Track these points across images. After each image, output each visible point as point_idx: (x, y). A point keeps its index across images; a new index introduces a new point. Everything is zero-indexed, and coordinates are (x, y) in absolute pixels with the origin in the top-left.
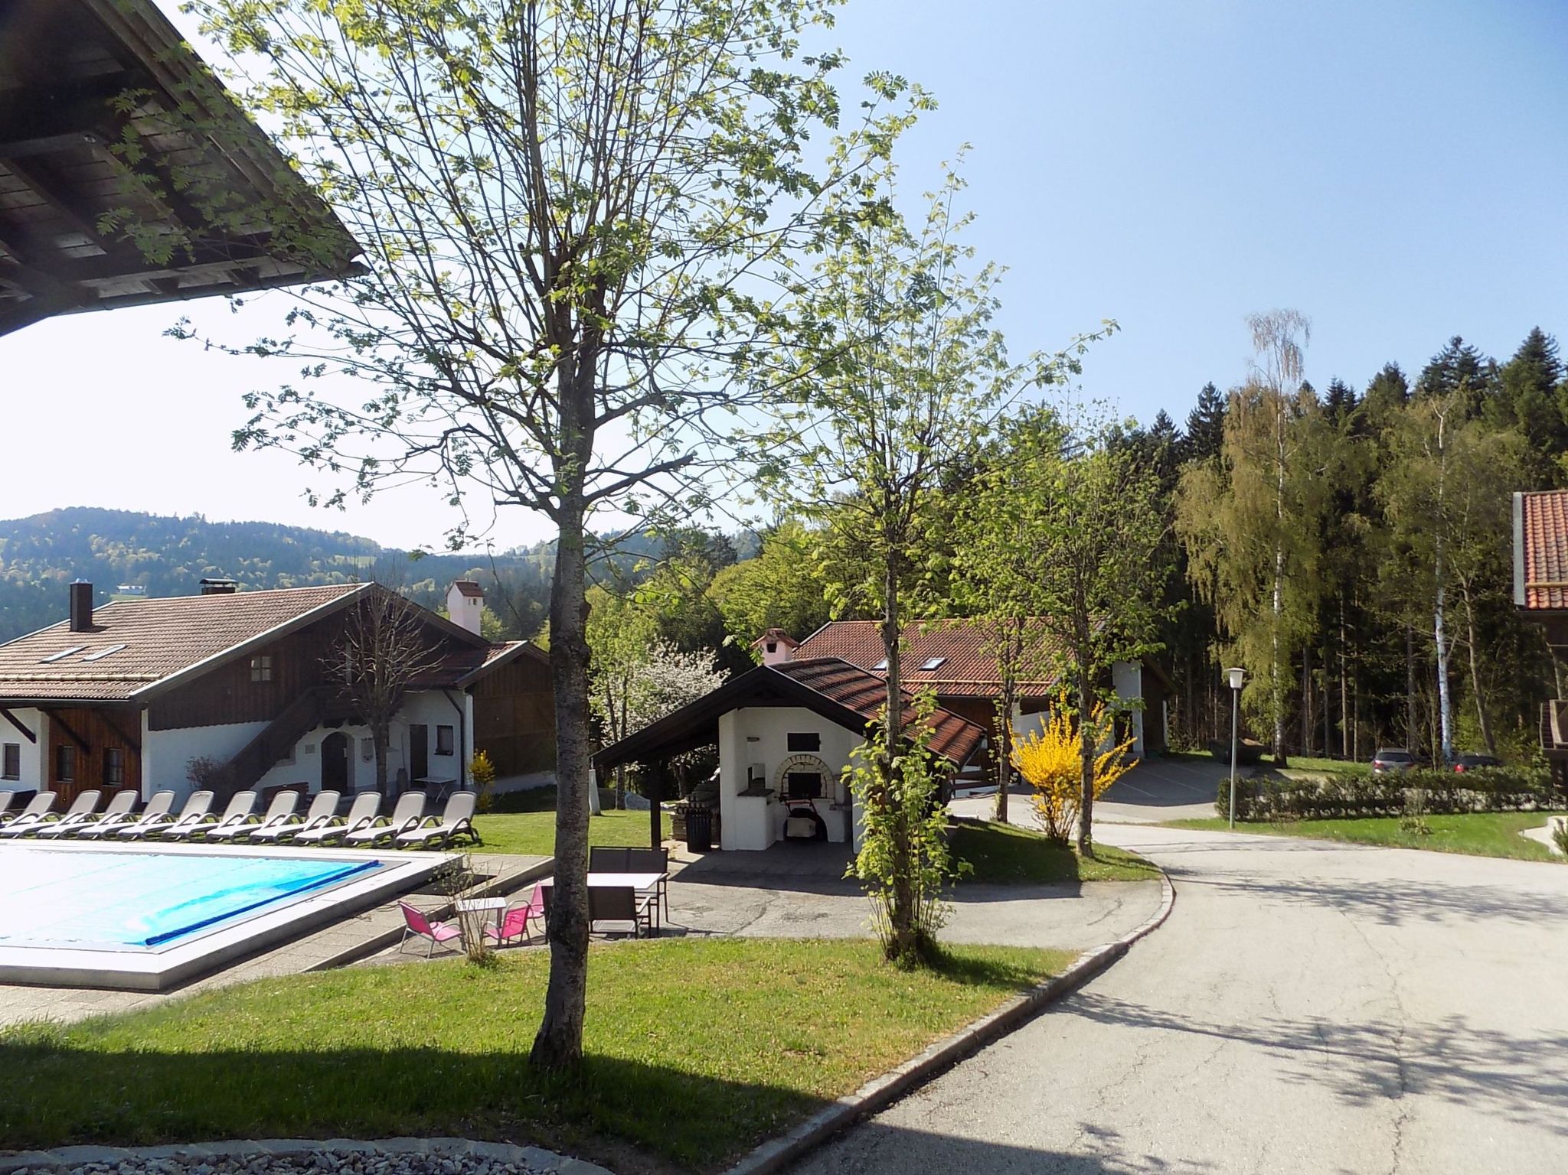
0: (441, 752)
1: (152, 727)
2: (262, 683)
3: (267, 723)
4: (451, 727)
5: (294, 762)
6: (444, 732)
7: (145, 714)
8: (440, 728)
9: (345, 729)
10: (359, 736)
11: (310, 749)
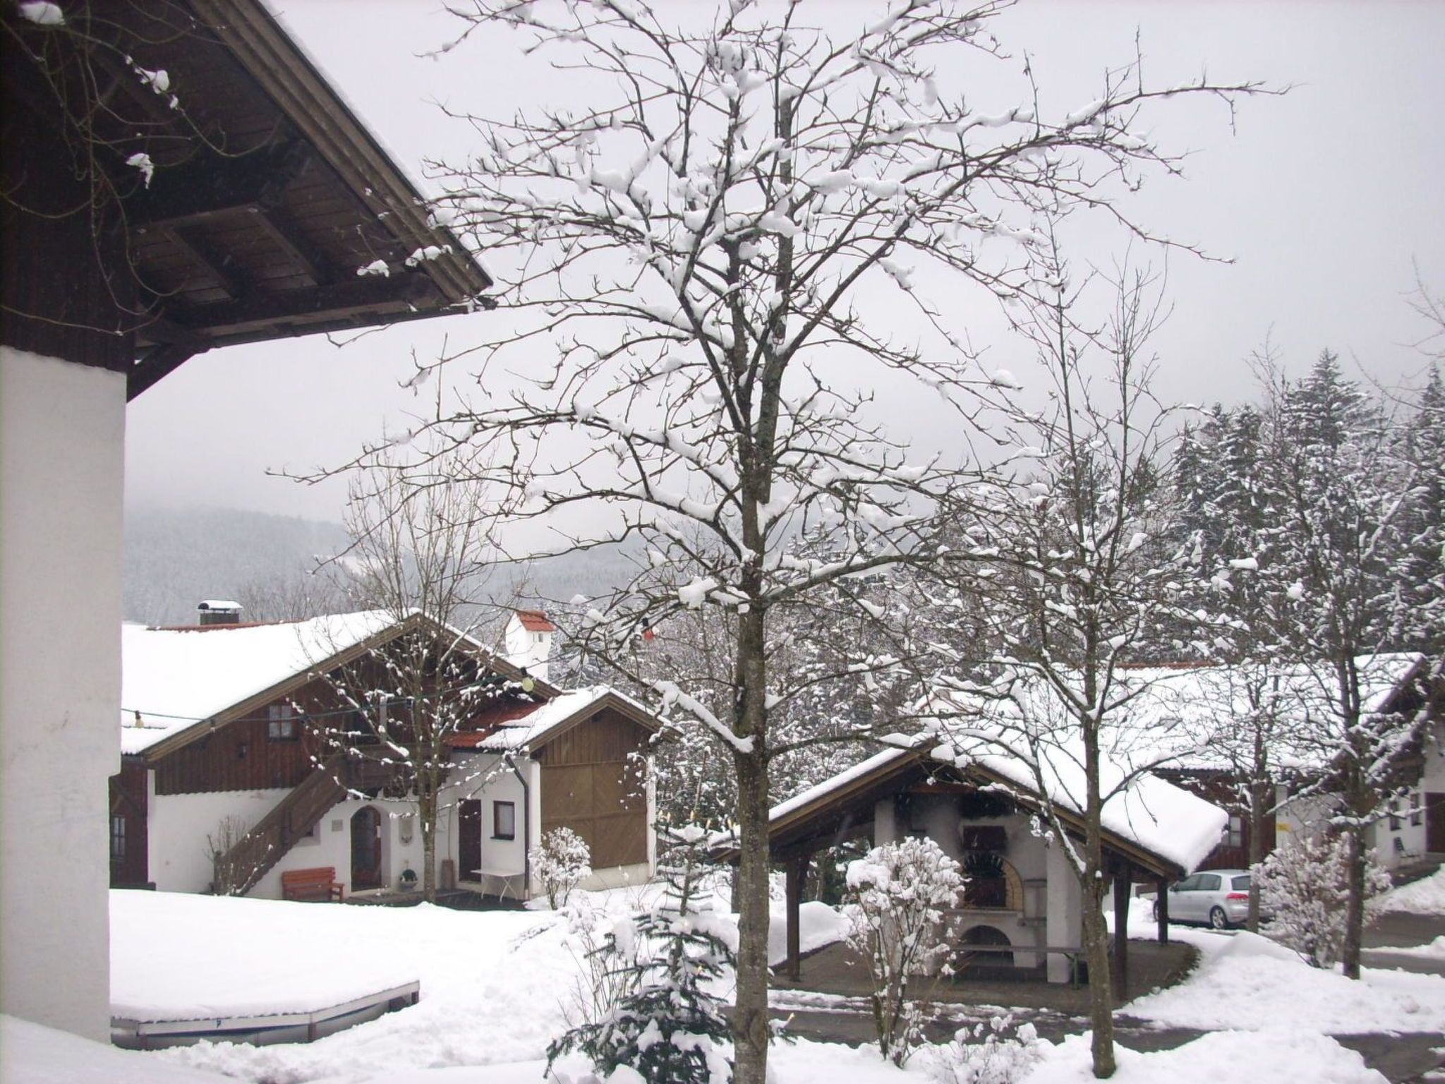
0: (498, 836)
1: (160, 791)
2: (283, 739)
3: (286, 792)
4: (512, 804)
5: (318, 842)
6: (502, 809)
7: (151, 774)
8: (497, 804)
9: (380, 802)
10: (396, 811)
11: (337, 826)
